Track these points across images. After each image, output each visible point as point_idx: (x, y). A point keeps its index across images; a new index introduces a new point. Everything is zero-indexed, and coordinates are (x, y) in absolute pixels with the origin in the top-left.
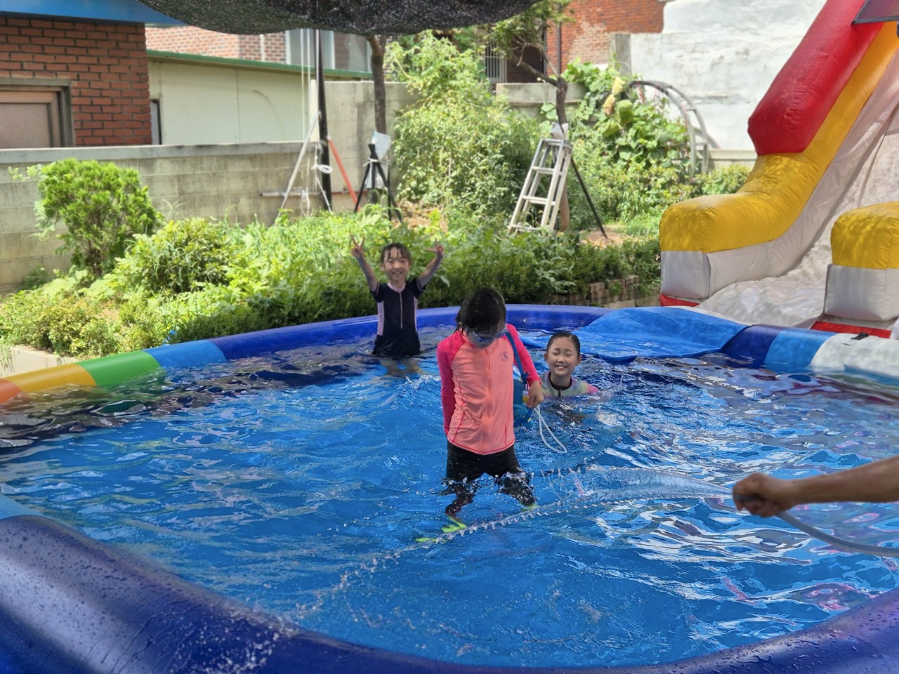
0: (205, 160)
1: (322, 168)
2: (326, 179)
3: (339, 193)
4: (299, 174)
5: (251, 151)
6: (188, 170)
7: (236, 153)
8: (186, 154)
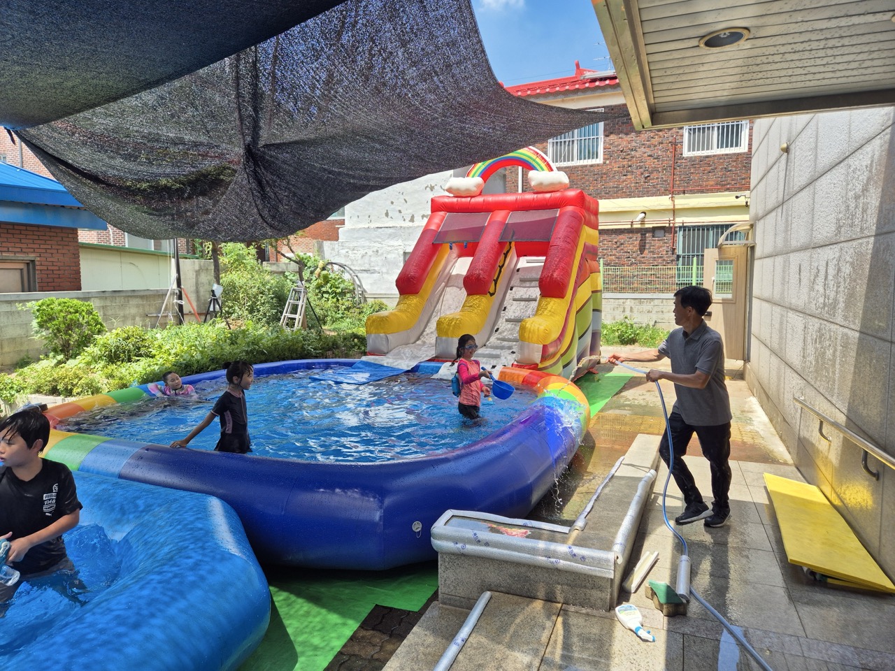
0: (117, 298)
1: (179, 302)
2: (181, 307)
3: (187, 314)
4: (167, 305)
5: (142, 294)
6: (108, 303)
7: (133, 294)
8: (107, 295)
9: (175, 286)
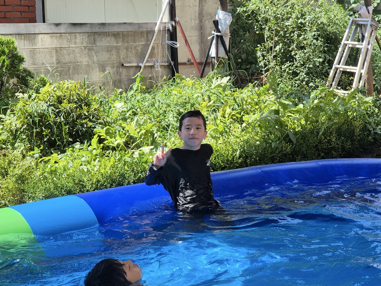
0: (78, 35)
1: (172, 43)
2: (174, 52)
3: (184, 64)
7: (103, 30)
8: (62, 30)
9: (166, 18)
